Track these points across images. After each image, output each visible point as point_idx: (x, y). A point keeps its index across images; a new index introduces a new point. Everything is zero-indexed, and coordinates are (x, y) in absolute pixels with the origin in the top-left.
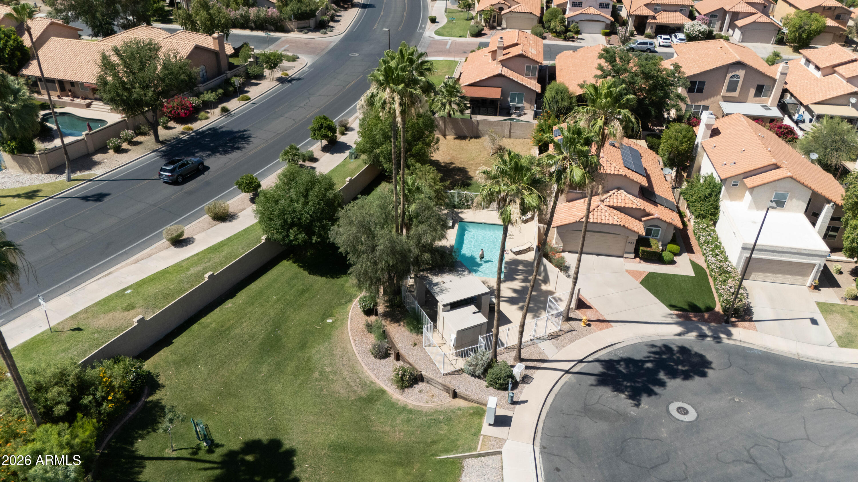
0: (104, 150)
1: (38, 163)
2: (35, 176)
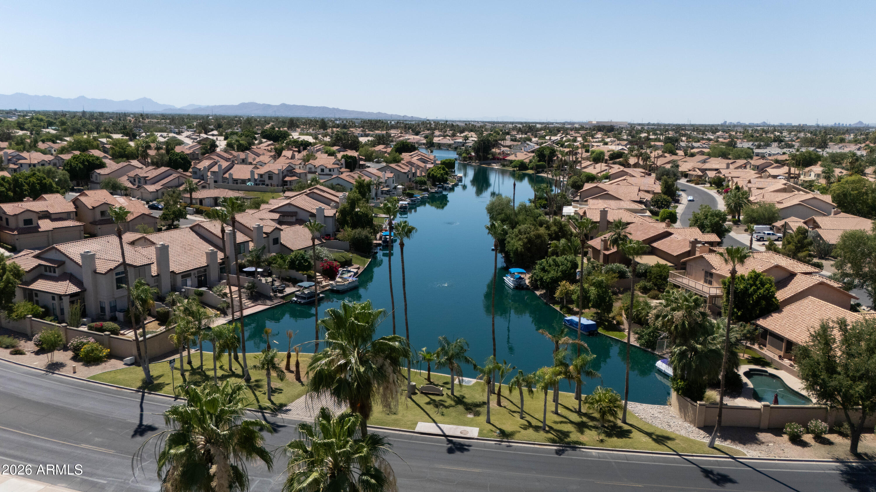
0: (778, 431)
1: (695, 414)
2: (687, 424)
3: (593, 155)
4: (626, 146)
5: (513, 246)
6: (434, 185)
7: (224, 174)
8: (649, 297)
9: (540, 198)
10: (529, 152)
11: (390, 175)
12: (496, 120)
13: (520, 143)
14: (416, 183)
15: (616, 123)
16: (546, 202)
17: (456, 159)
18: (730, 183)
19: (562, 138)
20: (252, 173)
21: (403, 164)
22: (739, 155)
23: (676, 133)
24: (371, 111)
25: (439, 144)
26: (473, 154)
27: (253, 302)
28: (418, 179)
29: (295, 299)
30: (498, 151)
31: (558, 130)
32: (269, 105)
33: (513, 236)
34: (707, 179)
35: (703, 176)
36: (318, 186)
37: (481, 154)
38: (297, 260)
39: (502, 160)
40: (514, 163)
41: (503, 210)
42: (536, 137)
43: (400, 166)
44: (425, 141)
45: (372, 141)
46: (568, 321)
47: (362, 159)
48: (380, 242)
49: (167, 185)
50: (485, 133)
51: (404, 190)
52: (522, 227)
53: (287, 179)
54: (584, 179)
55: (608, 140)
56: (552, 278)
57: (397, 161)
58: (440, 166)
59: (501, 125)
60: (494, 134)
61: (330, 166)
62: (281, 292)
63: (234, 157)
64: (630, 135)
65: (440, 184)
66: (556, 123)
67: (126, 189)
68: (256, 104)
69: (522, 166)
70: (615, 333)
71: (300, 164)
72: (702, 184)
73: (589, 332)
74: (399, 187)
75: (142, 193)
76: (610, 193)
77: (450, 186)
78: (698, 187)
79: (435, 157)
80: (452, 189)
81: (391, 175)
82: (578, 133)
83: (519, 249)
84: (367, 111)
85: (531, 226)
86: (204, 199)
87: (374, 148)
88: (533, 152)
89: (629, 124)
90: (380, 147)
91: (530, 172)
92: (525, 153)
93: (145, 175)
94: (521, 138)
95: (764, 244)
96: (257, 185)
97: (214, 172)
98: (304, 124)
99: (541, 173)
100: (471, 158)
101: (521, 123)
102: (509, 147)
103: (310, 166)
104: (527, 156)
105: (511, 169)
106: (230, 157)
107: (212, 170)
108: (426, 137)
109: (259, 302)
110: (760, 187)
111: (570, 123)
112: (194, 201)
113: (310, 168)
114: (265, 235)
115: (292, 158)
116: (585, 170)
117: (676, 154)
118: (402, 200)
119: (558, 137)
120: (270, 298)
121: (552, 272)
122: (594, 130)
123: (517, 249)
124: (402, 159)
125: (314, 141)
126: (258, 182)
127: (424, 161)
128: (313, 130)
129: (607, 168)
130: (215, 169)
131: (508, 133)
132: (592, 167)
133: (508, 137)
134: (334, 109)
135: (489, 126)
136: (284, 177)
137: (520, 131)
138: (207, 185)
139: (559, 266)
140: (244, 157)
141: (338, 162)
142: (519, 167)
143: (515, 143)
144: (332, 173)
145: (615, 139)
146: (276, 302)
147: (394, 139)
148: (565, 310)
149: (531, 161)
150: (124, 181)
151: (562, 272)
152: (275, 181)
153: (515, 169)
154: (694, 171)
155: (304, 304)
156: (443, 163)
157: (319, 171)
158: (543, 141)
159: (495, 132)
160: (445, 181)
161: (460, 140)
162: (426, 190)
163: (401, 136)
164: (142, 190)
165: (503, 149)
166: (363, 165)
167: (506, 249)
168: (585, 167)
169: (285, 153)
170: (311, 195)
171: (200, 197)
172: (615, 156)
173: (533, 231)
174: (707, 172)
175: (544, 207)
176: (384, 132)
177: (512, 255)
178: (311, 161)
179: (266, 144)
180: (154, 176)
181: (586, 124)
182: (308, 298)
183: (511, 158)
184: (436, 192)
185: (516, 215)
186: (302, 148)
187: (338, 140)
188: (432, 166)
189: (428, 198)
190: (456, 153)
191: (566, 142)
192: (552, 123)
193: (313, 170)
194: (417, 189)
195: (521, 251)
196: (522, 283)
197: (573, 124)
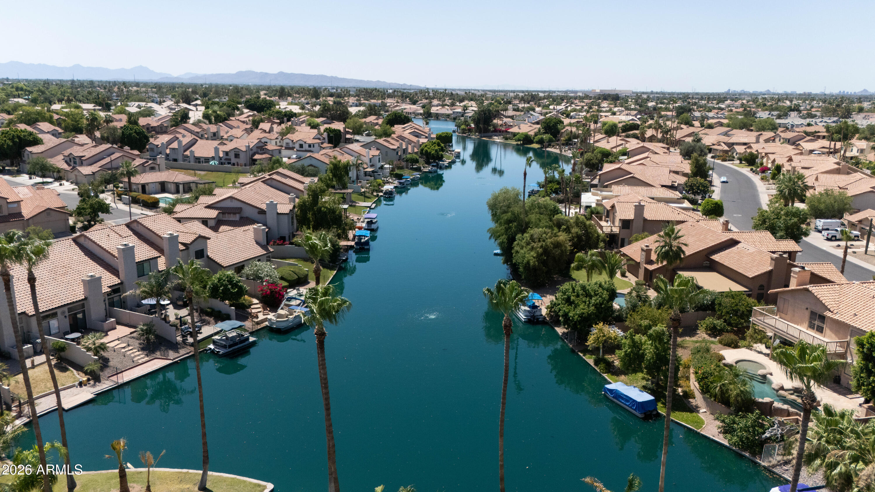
3: (605, 127)
4: (636, 115)
5: (524, 257)
6: (428, 163)
7: (185, 151)
8: (720, 342)
9: (550, 182)
10: (534, 124)
11: (375, 152)
12: (497, 89)
13: (522, 113)
14: (407, 161)
15: (620, 91)
16: (558, 186)
17: (454, 132)
18: (765, 160)
19: (567, 107)
20: (216, 150)
21: (393, 139)
22: (763, 126)
23: (683, 102)
24: (370, 80)
25: (437, 114)
26: (473, 125)
27: (147, 355)
28: (409, 156)
29: (212, 346)
30: (500, 122)
31: (562, 99)
32: (266, 74)
33: (523, 243)
34: (735, 154)
35: (730, 151)
36: (281, 170)
37: (481, 126)
38: (222, 285)
39: (504, 132)
40: (518, 136)
41: (509, 207)
42: (539, 106)
43: (388, 142)
44: (422, 111)
45: (363, 112)
46: (611, 391)
47: (348, 133)
48: (353, 243)
49: (105, 167)
50: (486, 103)
51: (393, 170)
52: (536, 231)
53: (257, 157)
54: (599, 156)
55: (616, 109)
56: (581, 315)
57: (387, 134)
58: (434, 141)
59: (503, 94)
60: (496, 104)
61: (310, 141)
62: (193, 334)
63: (204, 130)
64: (638, 104)
65: (434, 162)
66: (558, 91)
67: (59, 171)
68: (253, 73)
69: (527, 139)
70: (686, 415)
71: (277, 138)
72: (729, 160)
73: (645, 413)
74: (386, 166)
75: (76, 175)
76: (636, 176)
77: (446, 163)
78: (726, 163)
79: (430, 130)
80: (449, 166)
81: (377, 153)
82: (583, 102)
83: (532, 263)
84: (366, 80)
85: (548, 230)
86: (147, 184)
87: (364, 120)
88: (537, 123)
89: (633, 93)
90: (372, 119)
91: (536, 146)
92: (530, 124)
93: (81, 154)
94: (523, 108)
95: (839, 246)
96: (222, 164)
97: (174, 149)
98: (298, 92)
99: (548, 147)
100: (470, 130)
101: (523, 92)
102: (512, 117)
103: (287, 141)
104: (531, 128)
105: (515, 143)
106: (199, 130)
107: (172, 146)
108: (423, 107)
109: (158, 354)
110: (806, 166)
111: (572, 92)
112: (134, 187)
113: (287, 143)
114: (181, 247)
115: (269, 132)
116: (597, 144)
117: (692, 126)
118: (388, 183)
119: (562, 107)
120: (175, 347)
121: (582, 306)
122: (599, 99)
123: (528, 262)
124: (394, 133)
125: (300, 111)
126: (223, 161)
127: (417, 135)
128: (305, 99)
129: (623, 142)
130: (175, 145)
131: (510, 103)
132: (606, 141)
133: (510, 106)
134: (332, 77)
135: (489, 95)
136: (254, 154)
137: (522, 100)
138: (157, 167)
139: (591, 297)
140: (215, 130)
141: (319, 136)
142: (523, 141)
143: (518, 113)
144: (312, 149)
145: (623, 109)
146: (183, 352)
147: (390, 109)
148: (602, 365)
149: (536, 135)
150: (59, 162)
151: (595, 305)
152: (243, 159)
153: (519, 143)
154: (719, 145)
155: (225, 355)
156: (439, 137)
157: (297, 146)
158: (548, 111)
159: (496, 101)
160: (441, 158)
161: (459, 110)
162: (418, 169)
163: (397, 106)
164: (76, 173)
165: (505, 120)
166: (349, 139)
167: (514, 261)
168: (597, 141)
169: (262, 125)
170: (269, 182)
171: (143, 181)
172: (628, 128)
173: (550, 238)
174: (735, 146)
175: (556, 192)
176: (380, 101)
177: (521, 269)
178: (289, 136)
179: (245, 115)
180: (91, 155)
181: (590, 92)
182: (230, 346)
183: (514, 130)
184: (430, 172)
185: (526, 213)
186: (285, 119)
187: (326, 110)
188: (425, 140)
189: (420, 179)
190: (454, 124)
191: (571, 111)
192: (555, 92)
193: (291, 145)
194: (407, 168)
195: (534, 265)
196: (537, 314)
197: (576, 92)
